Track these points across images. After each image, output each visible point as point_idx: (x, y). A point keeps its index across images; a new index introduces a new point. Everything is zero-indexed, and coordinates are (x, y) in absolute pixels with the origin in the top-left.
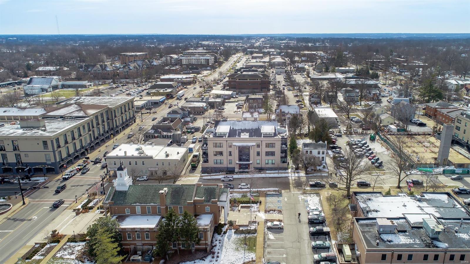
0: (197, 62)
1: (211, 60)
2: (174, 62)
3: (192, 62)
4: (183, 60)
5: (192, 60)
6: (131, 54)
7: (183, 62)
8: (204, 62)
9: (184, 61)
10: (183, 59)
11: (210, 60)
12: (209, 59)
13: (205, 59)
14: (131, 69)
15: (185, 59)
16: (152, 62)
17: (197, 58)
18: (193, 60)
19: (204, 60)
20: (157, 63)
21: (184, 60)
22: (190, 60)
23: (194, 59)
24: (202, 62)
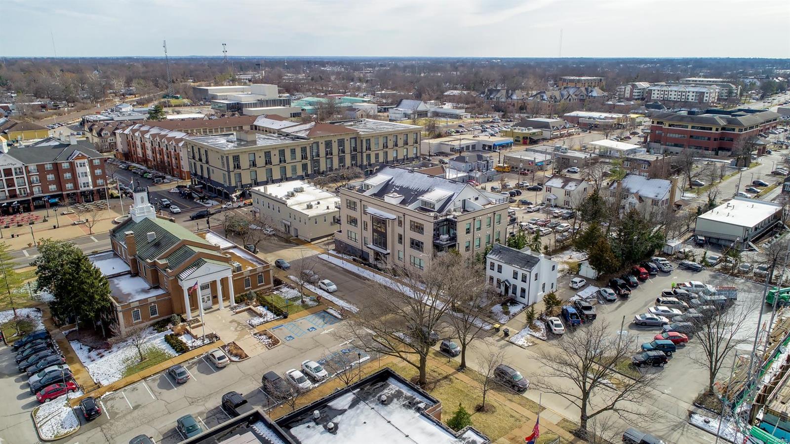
0: (680, 97)
1: (708, 95)
2: (636, 94)
3: (669, 96)
4: (653, 92)
5: (670, 93)
6: (572, 78)
7: (653, 95)
8: (694, 98)
9: (656, 94)
10: (654, 90)
11: (706, 95)
12: (704, 93)
13: (697, 92)
14: (544, 100)
15: (658, 91)
16: (592, 91)
17: (681, 90)
18: (673, 93)
19: (694, 94)
20: (598, 94)
21: (656, 92)
22: (666, 93)
23: (676, 91)
24: (690, 98)
